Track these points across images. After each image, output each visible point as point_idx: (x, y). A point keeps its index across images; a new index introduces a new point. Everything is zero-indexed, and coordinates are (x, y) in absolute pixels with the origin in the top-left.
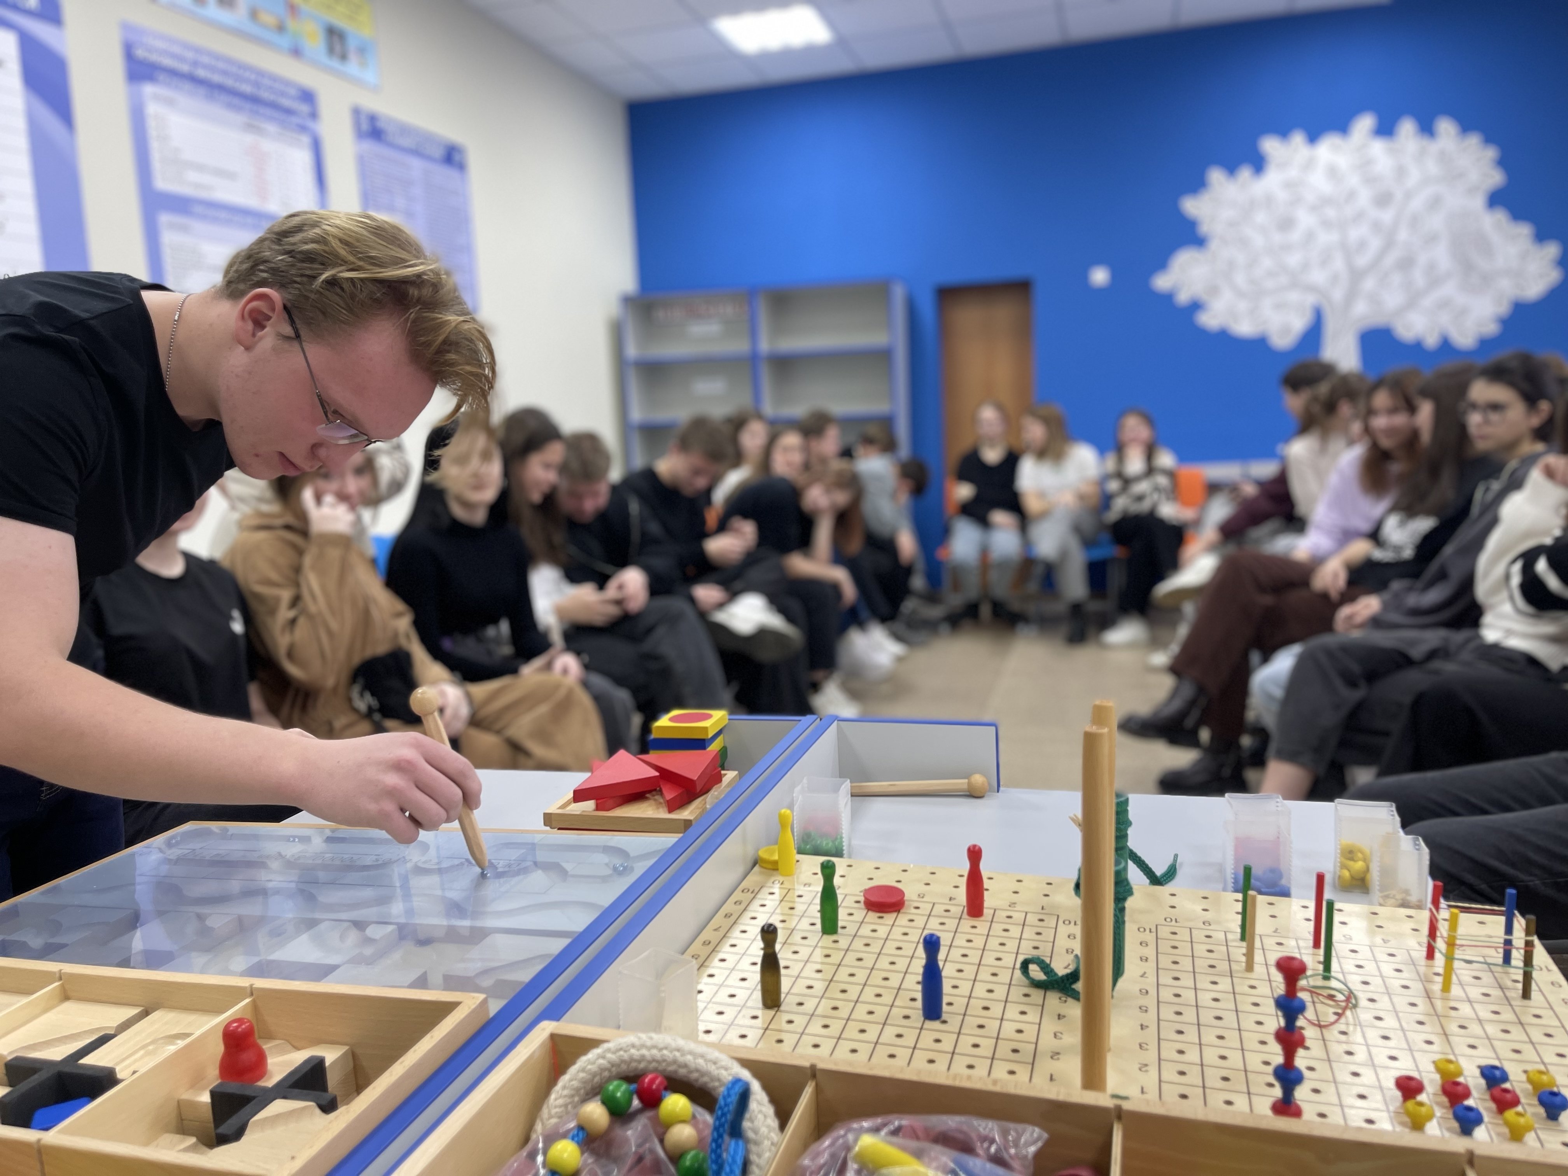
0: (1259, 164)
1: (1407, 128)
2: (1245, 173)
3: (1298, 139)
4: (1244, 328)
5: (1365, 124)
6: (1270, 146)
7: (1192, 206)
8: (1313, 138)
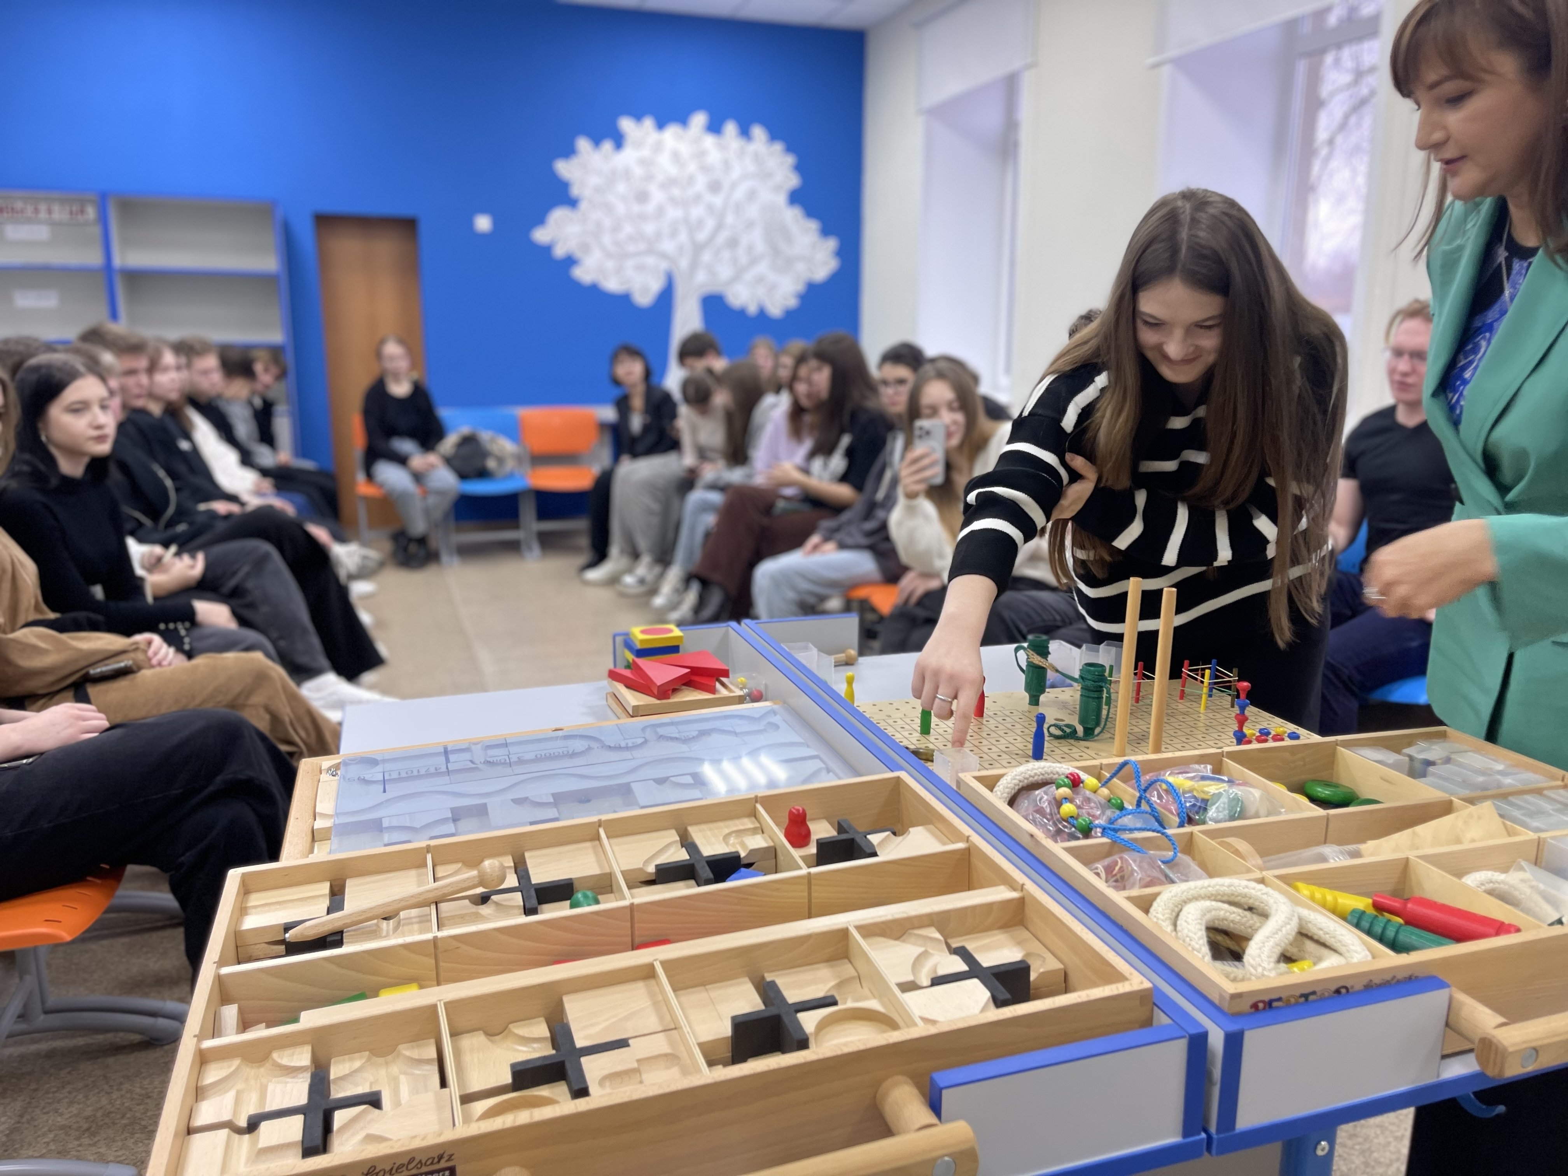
0: (619, 141)
1: (731, 128)
2: (607, 146)
3: (648, 123)
4: (612, 285)
5: (699, 120)
6: (626, 124)
7: (564, 168)
8: (661, 125)
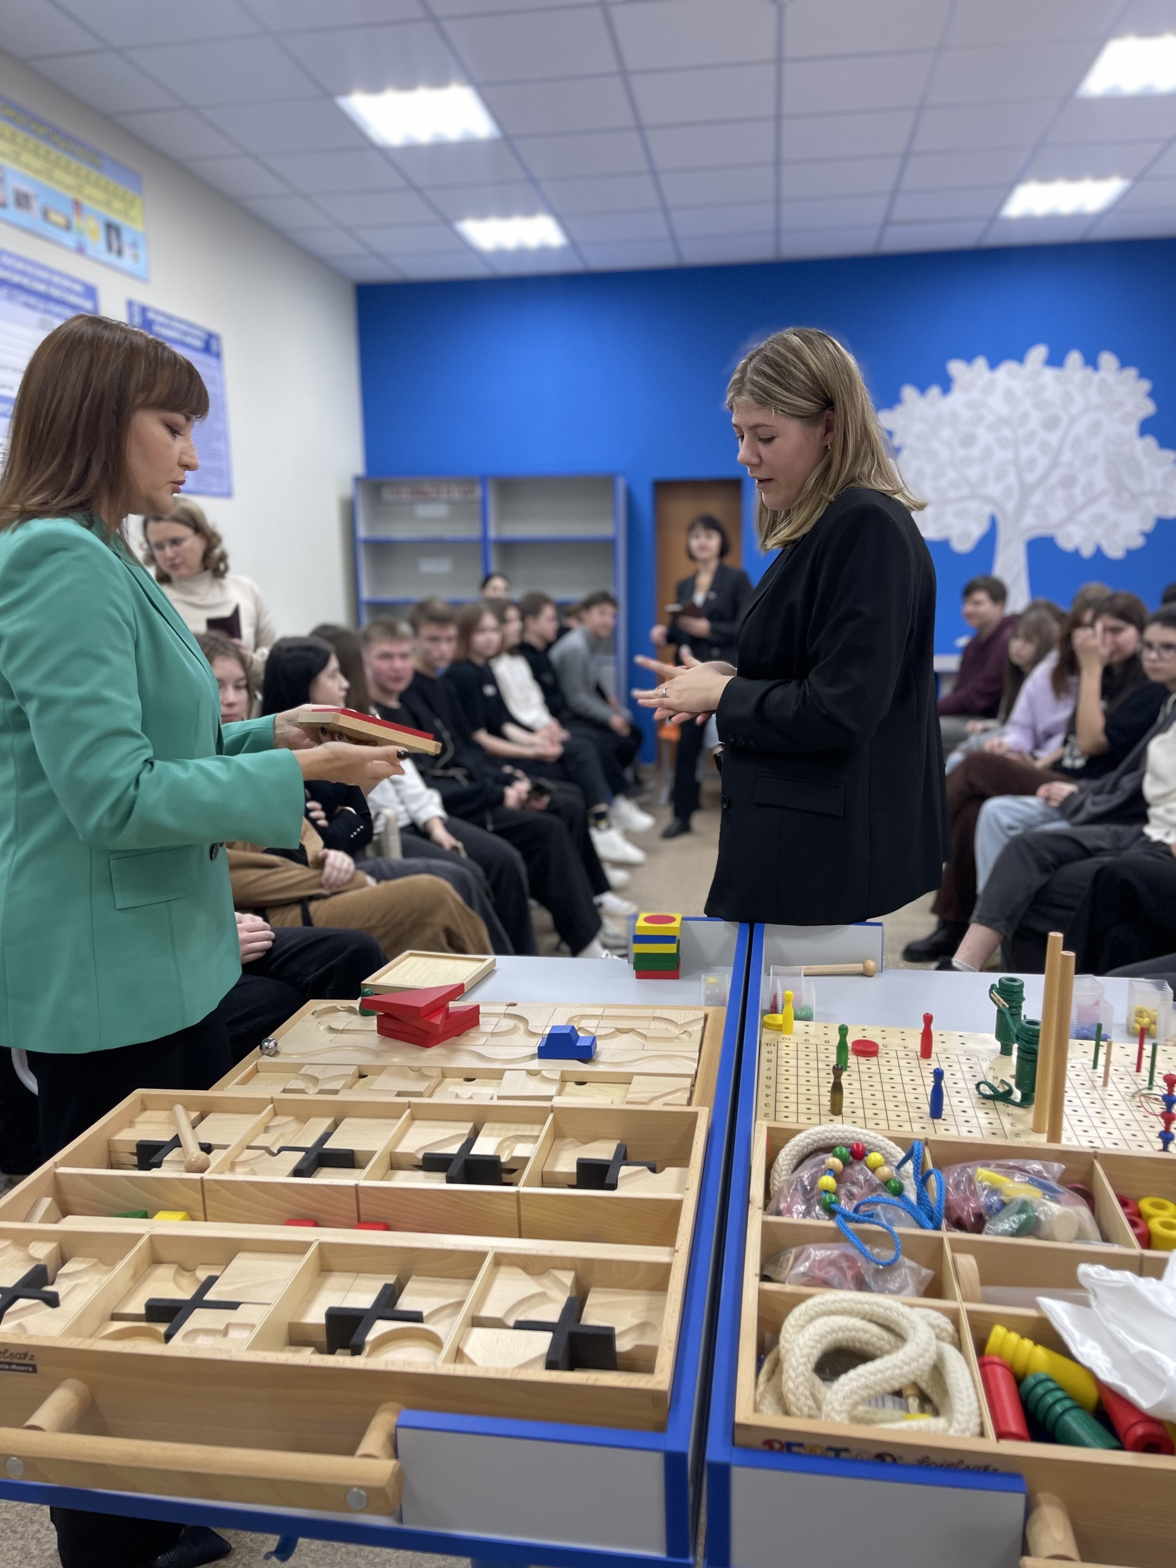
0: (946, 385)
1: (1075, 358)
2: (934, 391)
3: (980, 363)
4: (931, 533)
5: (1039, 353)
6: (956, 368)
7: (889, 420)
8: (993, 365)
